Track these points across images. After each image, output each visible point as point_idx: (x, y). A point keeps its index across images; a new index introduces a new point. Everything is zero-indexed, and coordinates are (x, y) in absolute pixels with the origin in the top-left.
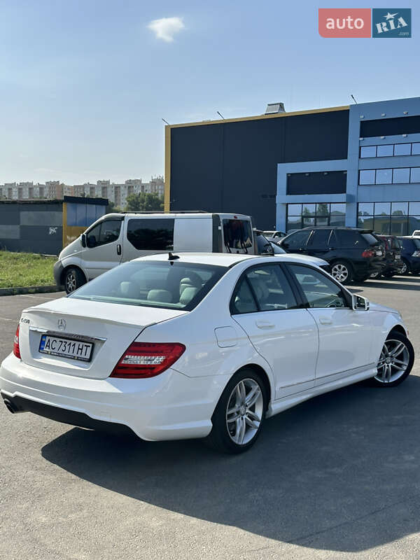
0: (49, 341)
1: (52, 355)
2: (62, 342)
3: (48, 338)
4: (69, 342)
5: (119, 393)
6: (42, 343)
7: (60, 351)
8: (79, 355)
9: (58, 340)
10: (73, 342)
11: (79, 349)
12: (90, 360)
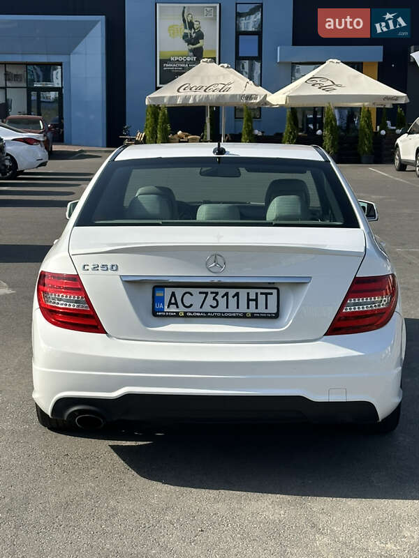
0: (173, 294)
1: (188, 317)
2: (206, 293)
3: (168, 292)
4: (222, 291)
5: (359, 356)
6: (156, 300)
7: (207, 308)
8: (252, 309)
9: (195, 291)
10: (232, 292)
11: (249, 300)
12: (276, 316)
